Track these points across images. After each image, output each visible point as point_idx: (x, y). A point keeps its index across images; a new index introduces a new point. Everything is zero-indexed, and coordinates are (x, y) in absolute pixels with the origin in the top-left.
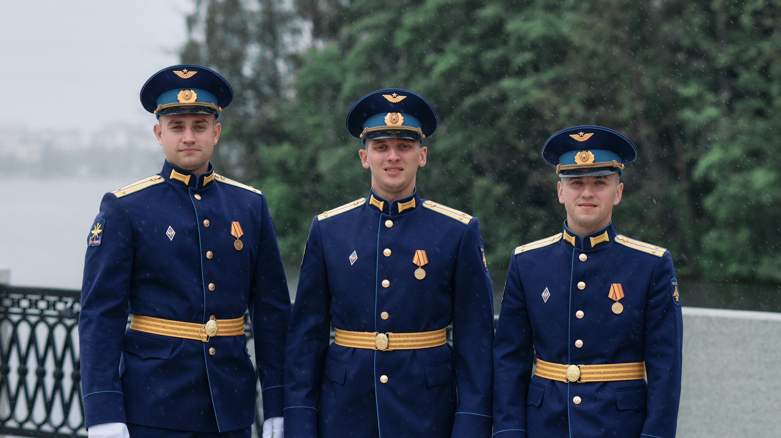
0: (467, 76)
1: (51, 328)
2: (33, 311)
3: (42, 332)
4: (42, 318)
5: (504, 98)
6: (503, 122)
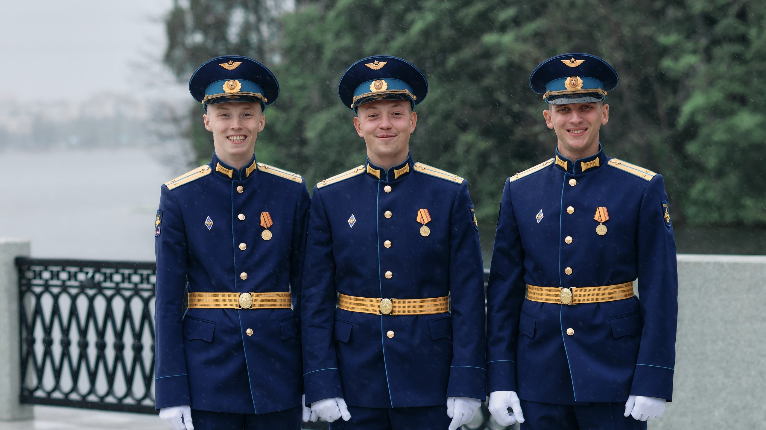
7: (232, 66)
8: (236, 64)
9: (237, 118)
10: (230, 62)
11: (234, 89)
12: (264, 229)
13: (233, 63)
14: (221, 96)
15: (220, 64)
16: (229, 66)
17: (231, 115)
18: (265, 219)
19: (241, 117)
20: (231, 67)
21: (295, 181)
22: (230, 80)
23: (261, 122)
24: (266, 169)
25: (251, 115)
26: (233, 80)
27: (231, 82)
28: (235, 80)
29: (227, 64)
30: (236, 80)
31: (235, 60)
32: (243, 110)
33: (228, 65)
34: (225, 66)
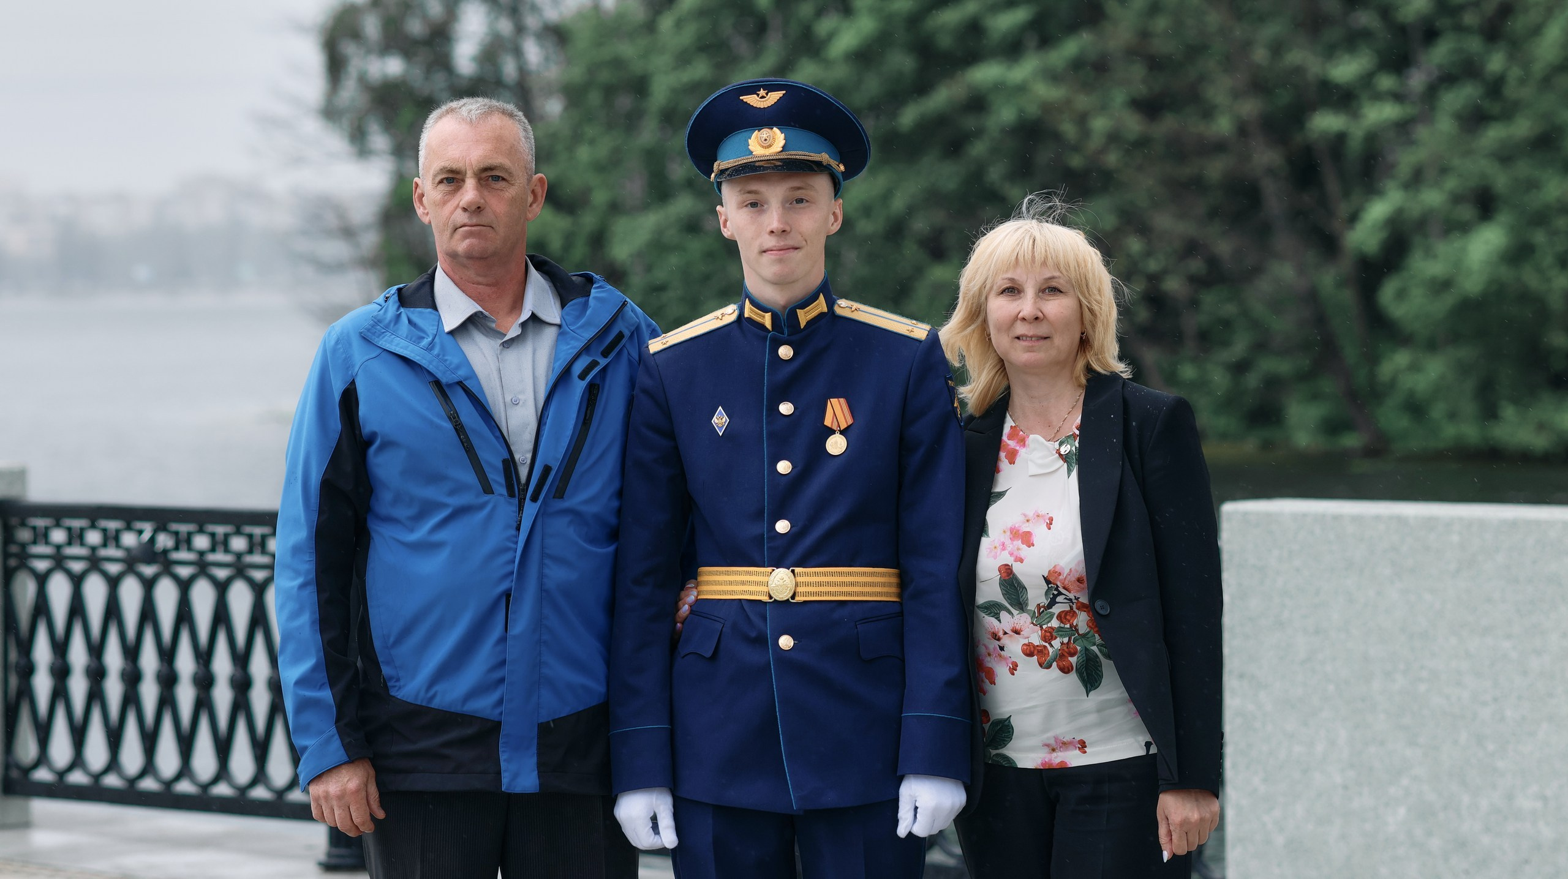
0: (901, 62)
1: (113, 583)
2: (75, 550)
3: (95, 591)
4: (95, 563)
5: (978, 103)
6: (978, 149)
7: (765, 101)
8: (774, 97)
9: (779, 208)
10: (762, 92)
11: (770, 146)
12: (832, 432)
13: (767, 94)
14: (745, 161)
15: (741, 98)
16: (759, 101)
17: (766, 202)
18: (837, 412)
19: (787, 205)
20: (763, 102)
21: (912, 335)
22: (761, 129)
23: (834, 214)
24: (853, 311)
25: (807, 201)
26: (769, 128)
27: (765, 133)
28: (772, 129)
29: (755, 96)
30: (775, 129)
31: (770, 88)
32: (789, 191)
33: (758, 99)
34: (751, 100)
